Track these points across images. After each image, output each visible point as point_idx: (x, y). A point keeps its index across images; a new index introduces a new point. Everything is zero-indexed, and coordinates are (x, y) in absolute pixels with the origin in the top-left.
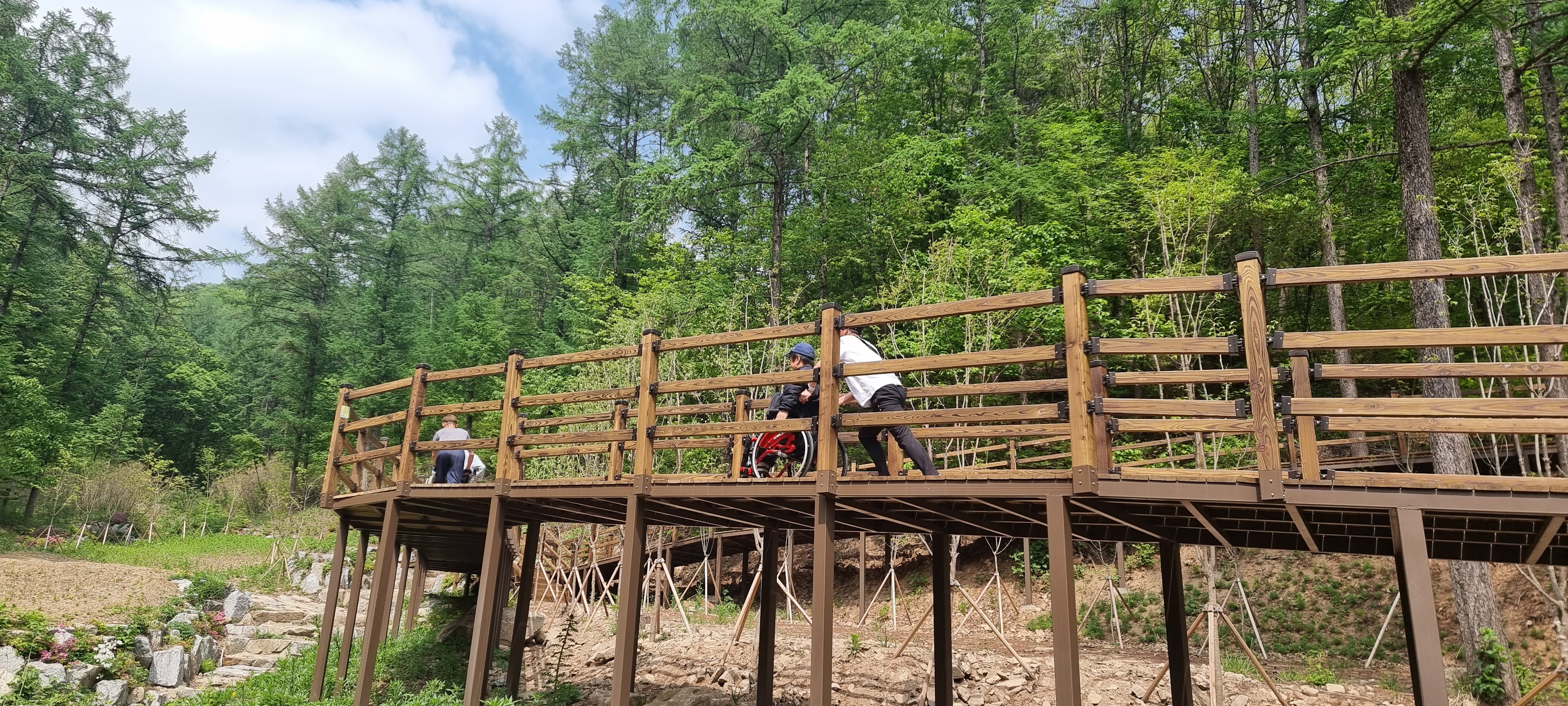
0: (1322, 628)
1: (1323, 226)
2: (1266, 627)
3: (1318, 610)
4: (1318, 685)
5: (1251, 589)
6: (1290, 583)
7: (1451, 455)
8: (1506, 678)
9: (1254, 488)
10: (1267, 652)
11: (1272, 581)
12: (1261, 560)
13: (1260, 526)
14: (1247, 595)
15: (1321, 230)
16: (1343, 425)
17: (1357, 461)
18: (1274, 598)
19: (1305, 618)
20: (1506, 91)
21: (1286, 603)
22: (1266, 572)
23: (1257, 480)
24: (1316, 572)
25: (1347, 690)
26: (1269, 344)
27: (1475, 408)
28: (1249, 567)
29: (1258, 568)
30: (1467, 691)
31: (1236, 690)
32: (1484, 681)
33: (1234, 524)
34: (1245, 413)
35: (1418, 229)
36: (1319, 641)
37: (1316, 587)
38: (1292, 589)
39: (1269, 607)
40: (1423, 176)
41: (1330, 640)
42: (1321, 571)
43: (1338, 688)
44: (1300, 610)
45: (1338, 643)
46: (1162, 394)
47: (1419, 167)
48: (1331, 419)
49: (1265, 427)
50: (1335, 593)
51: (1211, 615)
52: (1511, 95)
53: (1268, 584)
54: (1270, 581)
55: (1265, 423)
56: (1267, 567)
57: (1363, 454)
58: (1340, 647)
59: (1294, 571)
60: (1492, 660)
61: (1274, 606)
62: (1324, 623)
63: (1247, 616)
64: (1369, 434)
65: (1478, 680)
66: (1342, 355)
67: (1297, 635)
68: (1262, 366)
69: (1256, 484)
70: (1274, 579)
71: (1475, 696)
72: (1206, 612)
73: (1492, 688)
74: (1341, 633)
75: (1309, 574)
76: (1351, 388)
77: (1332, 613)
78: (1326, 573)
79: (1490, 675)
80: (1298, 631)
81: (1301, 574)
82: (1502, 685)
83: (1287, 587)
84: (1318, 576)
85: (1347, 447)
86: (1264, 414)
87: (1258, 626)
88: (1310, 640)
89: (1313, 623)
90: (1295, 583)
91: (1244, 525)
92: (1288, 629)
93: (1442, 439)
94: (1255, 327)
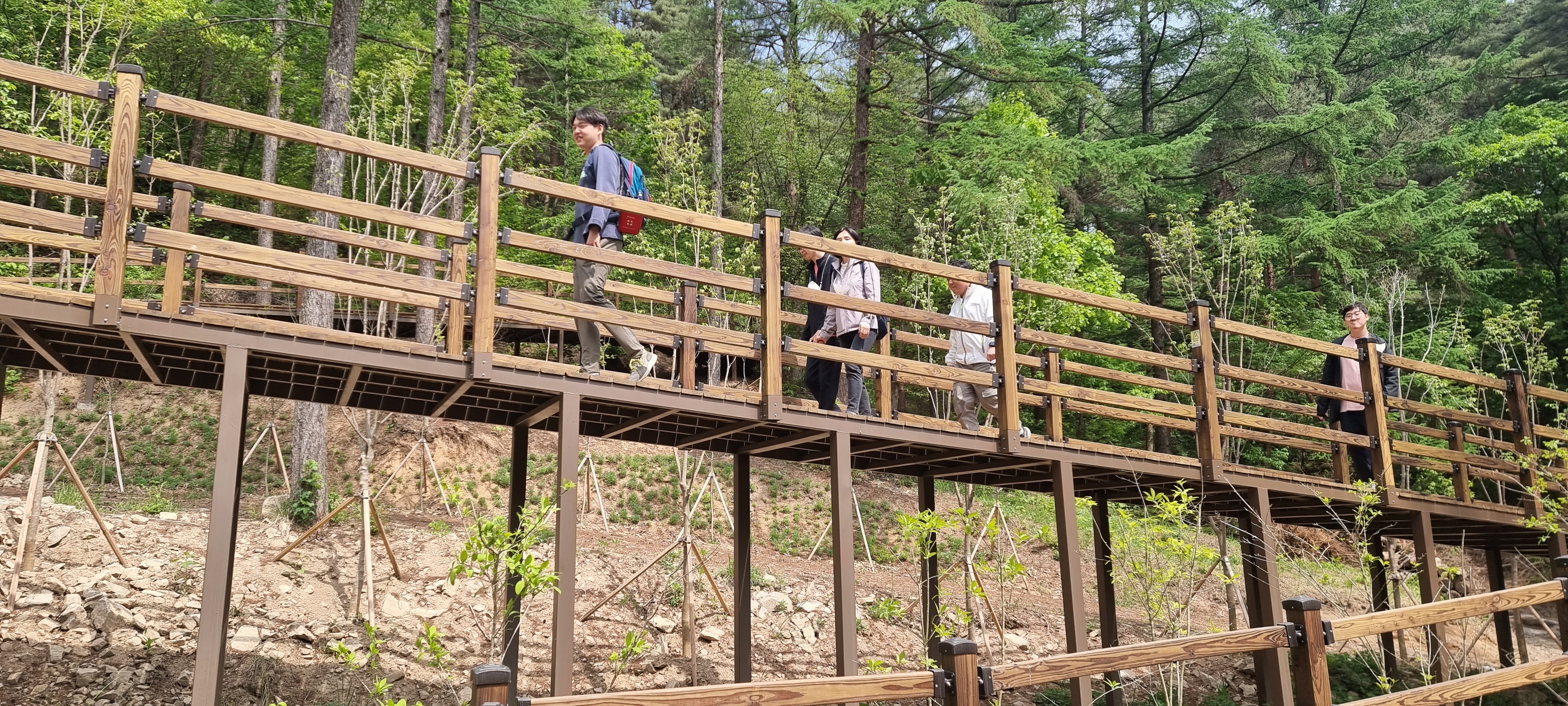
0: (188, 462)
1: (273, 78)
2: (131, 460)
3: (189, 445)
4: (152, 513)
5: (124, 423)
6: (167, 419)
7: (317, 310)
8: (320, 503)
9: (88, 312)
10: (125, 484)
11: (149, 416)
12: (141, 395)
13: (101, 353)
14: (117, 429)
15: (270, 82)
16: (212, 265)
17: (256, 308)
18: (147, 432)
19: (173, 453)
20: (439, 10)
21: (158, 437)
22: (144, 408)
23: (93, 303)
24: (195, 410)
25: (179, 517)
26: (136, 166)
27: (312, 265)
28: (128, 401)
29: (137, 402)
30: (285, 514)
31: (59, 521)
32: (301, 505)
33: (73, 349)
34: (96, 233)
35: (332, 102)
36: (182, 475)
37: (192, 423)
38: (168, 424)
39: (139, 441)
40: (346, 55)
41: (193, 473)
42: (201, 408)
43: (172, 516)
44: (171, 444)
45: (200, 477)
46: (33, 201)
47: (344, 46)
48: (202, 257)
49: (113, 251)
50: (209, 430)
51: (42, 446)
52: (442, 15)
53: (143, 419)
54: (146, 415)
55: (114, 246)
56: (147, 402)
57: (266, 302)
58: (201, 480)
59: (174, 406)
60: (311, 487)
61: (145, 440)
62: (191, 457)
63: (111, 450)
64: (276, 284)
65: (295, 505)
66: (266, 206)
67: (162, 469)
68: (123, 187)
69: (91, 308)
70: (152, 414)
71: (290, 519)
72: (37, 441)
73: (305, 510)
74: (205, 467)
75: (189, 410)
76: (268, 238)
77: (202, 448)
78: (205, 410)
79: (305, 499)
80: (163, 465)
81: (180, 409)
82: (314, 508)
83: (163, 422)
84: (196, 413)
85: (253, 294)
86: (115, 237)
87: (122, 460)
88: (173, 473)
89: (181, 457)
90: (172, 419)
91: (84, 351)
92: (154, 463)
93: (313, 295)
94: (124, 146)
